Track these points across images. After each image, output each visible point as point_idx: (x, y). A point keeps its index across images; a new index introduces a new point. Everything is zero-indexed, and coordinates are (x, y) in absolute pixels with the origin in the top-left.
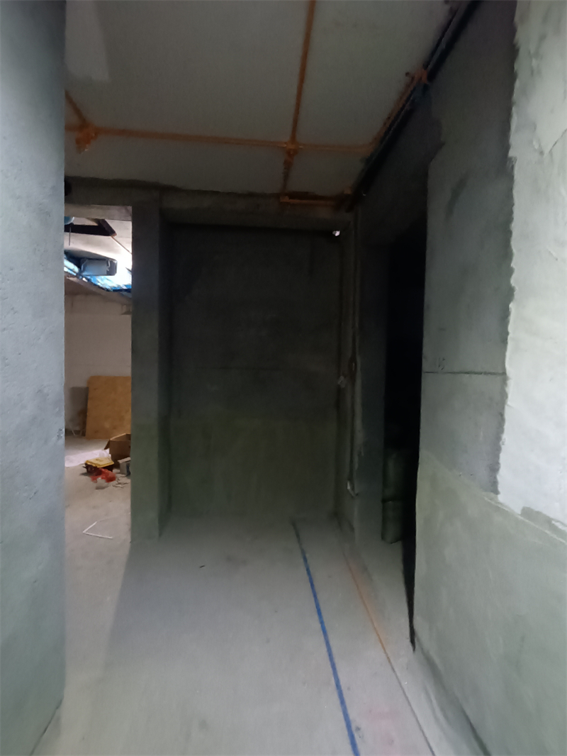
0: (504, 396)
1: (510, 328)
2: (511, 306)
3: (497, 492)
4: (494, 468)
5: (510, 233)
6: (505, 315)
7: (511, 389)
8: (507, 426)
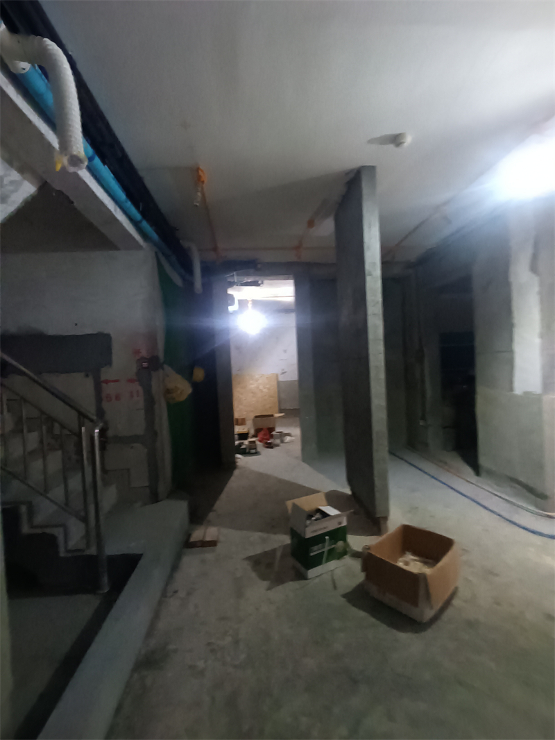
0: (514, 358)
1: (514, 336)
2: (514, 329)
3: (513, 391)
4: (512, 382)
5: (511, 305)
6: (511, 332)
7: (516, 356)
8: (515, 368)
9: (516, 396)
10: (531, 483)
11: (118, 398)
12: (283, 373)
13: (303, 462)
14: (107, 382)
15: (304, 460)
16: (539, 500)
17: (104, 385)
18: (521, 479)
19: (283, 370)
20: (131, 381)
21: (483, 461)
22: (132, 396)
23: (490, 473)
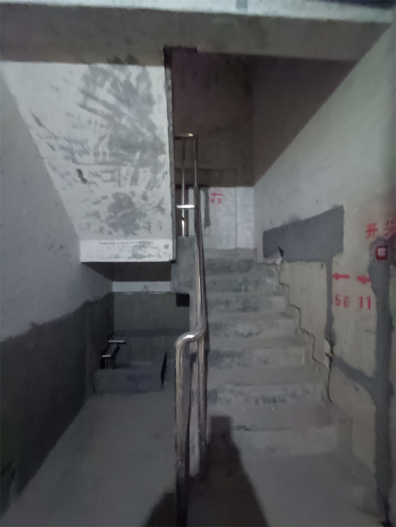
11: (346, 304)
14: (337, 276)
17: (334, 280)
20: (362, 279)
22: (361, 306)
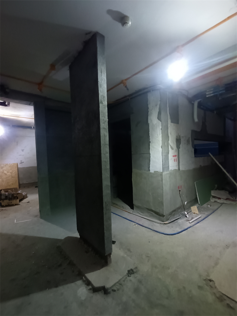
0: (150, 157)
1: (150, 147)
2: (150, 144)
3: (150, 171)
4: (149, 167)
5: (149, 134)
6: (149, 145)
7: (151, 156)
8: (151, 161)
9: (151, 173)
10: (158, 211)
12: (21, 163)
13: (41, 218)
15: (42, 217)
16: (161, 217)
18: (153, 209)
19: (21, 161)
21: (135, 202)
23: (139, 208)
